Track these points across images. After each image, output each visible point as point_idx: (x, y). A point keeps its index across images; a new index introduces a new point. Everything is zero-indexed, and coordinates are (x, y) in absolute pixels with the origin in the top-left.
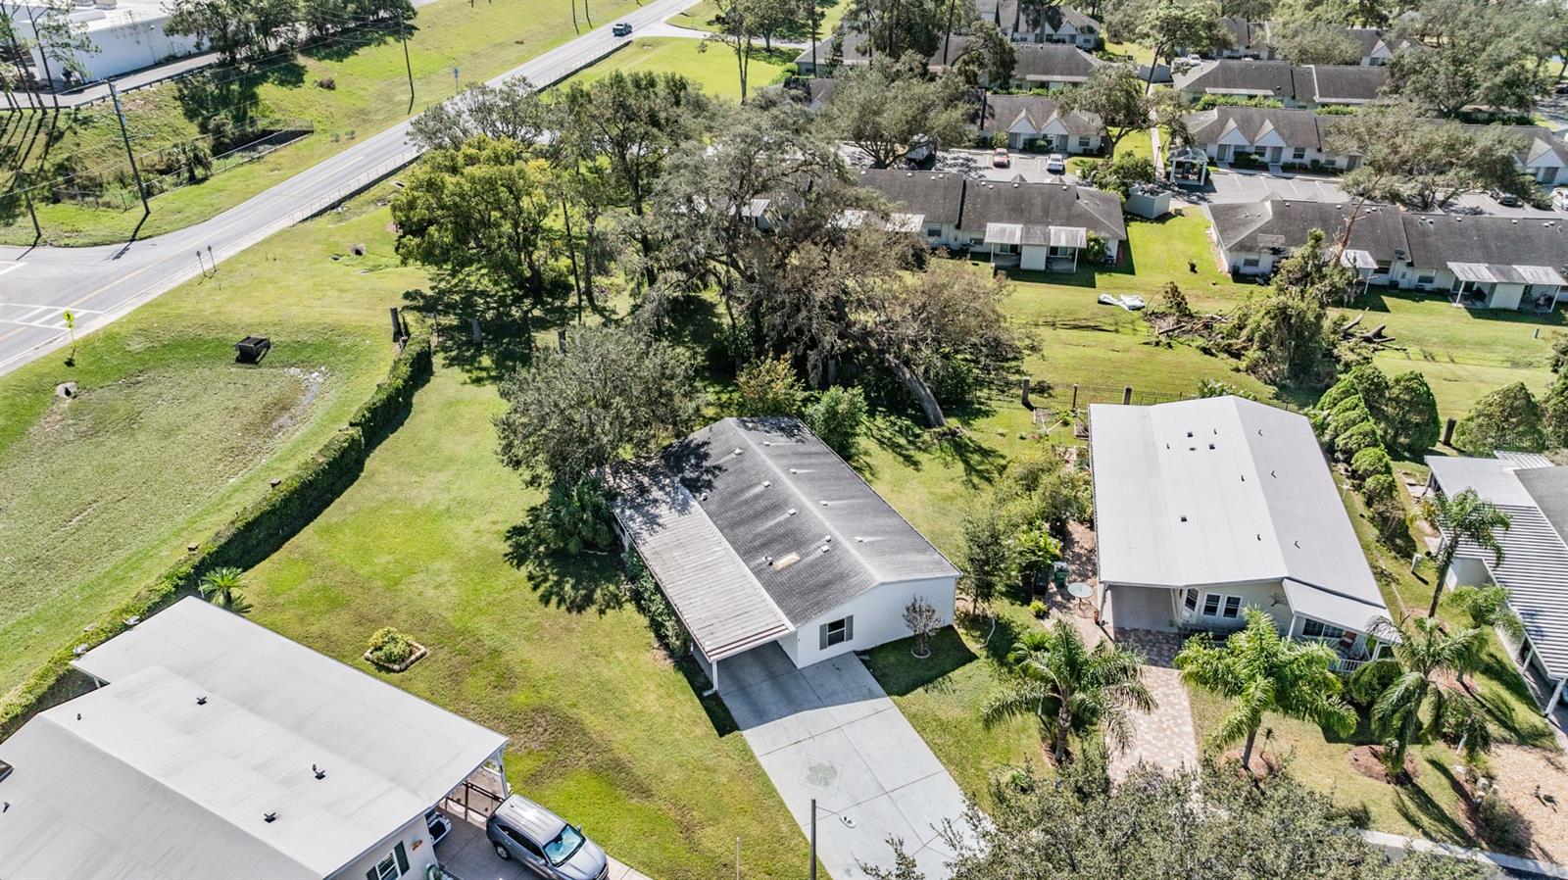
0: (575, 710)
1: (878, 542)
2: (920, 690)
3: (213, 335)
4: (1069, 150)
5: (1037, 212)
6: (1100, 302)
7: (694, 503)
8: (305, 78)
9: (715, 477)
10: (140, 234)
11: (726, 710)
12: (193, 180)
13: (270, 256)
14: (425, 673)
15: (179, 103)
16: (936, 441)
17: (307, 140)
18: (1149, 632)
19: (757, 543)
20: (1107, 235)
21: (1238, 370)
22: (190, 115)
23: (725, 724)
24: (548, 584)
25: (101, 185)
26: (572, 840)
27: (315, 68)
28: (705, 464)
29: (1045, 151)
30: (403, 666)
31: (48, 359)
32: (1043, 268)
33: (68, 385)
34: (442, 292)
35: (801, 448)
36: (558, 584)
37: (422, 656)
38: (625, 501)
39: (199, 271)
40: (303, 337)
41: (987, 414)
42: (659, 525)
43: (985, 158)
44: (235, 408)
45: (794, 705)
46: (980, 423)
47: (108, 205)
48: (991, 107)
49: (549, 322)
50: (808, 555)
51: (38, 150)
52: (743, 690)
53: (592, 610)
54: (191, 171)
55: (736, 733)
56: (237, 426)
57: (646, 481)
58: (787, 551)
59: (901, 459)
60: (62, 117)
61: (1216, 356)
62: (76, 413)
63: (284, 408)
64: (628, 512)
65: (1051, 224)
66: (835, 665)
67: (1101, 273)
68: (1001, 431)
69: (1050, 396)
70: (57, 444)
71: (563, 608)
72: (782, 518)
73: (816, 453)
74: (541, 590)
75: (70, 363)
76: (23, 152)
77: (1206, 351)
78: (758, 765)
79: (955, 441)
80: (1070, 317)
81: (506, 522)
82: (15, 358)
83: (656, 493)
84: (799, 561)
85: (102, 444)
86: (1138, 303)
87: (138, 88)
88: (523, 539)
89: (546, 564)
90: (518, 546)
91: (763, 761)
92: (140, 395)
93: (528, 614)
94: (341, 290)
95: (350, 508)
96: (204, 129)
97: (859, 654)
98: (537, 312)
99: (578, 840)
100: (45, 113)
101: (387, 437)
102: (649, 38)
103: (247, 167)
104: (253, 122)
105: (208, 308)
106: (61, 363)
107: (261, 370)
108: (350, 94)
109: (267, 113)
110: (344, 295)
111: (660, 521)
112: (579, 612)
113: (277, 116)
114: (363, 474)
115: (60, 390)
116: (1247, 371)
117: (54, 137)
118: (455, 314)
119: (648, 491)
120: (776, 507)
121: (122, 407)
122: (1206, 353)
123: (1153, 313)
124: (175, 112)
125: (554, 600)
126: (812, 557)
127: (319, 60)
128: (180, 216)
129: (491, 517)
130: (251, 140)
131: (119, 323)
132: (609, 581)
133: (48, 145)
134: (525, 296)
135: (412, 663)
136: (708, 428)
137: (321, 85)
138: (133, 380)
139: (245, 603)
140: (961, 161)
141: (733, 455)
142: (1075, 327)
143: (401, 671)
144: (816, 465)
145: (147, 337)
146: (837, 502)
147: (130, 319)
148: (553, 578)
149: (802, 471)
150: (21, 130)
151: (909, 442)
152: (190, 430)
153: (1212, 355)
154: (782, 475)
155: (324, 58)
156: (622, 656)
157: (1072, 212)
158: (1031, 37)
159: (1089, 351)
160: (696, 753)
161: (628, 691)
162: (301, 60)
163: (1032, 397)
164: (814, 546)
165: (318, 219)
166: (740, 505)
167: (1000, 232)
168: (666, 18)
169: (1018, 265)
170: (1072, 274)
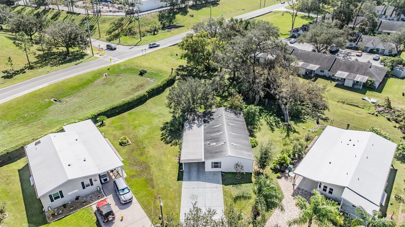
0: (151, 165)
1: (237, 146)
2: (232, 186)
3: (137, 68)
4: (384, 54)
5: (355, 70)
6: (363, 99)
7: (203, 126)
8: (187, 14)
9: (211, 120)
10: (137, 45)
11: (183, 175)
12: (154, 34)
13: (158, 53)
14: (128, 148)
15: (158, 17)
16: (283, 126)
17: (182, 28)
18: (306, 191)
19: (209, 138)
20: (375, 80)
21: (395, 127)
22: (160, 20)
23: (180, 178)
24: (164, 136)
25: (136, 33)
26: (126, 191)
27: (190, 11)
28: (211, 117)
29: (374, 53)
30: (125, 145)
31: (105, 68)
32: (351, 86)
33: (106, 74)
34: (188, 67)
35: (237, 119)
36: (167, 137)
37: (130, 144)
38: (188, 121)
39: (142, 54)
40: (154, 72)
41: (303, 122)
42: (191, 129)
43: (354, 53)
44: (133, 84)
45: (198, 179)
46: (300, 124)
47: (134, 38)
48: (362, 39)
49: (207, 77)
50: (218, 144)
51: (127, 25)
52: (189, 172)
53: (170, 144)
54: (154, 33)
55: (181, 181)
56: (131, 88)
57: (196, 118)
58: (214, 142)
59: (270, 128)
60: (134, 18)
61: (391, 122)
62: (104, 79)
63: (142, 86)
64: (187, 124)
65: (358, 74)
66: (214, 173)
67: (369, 91)
68: (303, 128)
69: (327, 122)
70: (98, 85)
71: (164, 142)
72: (218, 134)
73: (240, 121)
74: (162, 137)
75: (108, 69)
76: (124, 25)
77: (389, 119)
78: (181, 190)
79: (288, 127)
80: (350, 101)
81: (166, 120)
82: (100, 67)
83: (196, 121)
84: (215, 145)
85: (105, 87)
86: (375, 101)
87: (151, 13)
88: (167, 125)
89: (168, 132)
90: (165, 126)
91: (183, 189)
92: (118, 78)
93: (156, 141)
94: (167, 63)
95: (138, 110)
96: (161, 23)
97: (222, 172)
98: (206, 75)
99: (128, 191)
100: (131, 17)
101: (155, 96)
102: (277, 11)
103: (166, 33)
104: (173, 23)
105: (139, 62)
106: (107, 69)
107: (143, 77)
108: (197, 18)
109: (176, 21)
110: (167, 64)
111: (192, 128)
112: (167, 144)
113: (178, 22)
114: (145, 103)
115: (104, 74)
116: (398, 128)
117: (131, 22)
118: (187, 72)
119: (195, 120)
120: (219, 131)
121: (113, 80)
122: (388, 120)
123: (378, 105)
124: (157, 19)
125: (164, 140)
126: (218, 145)
127: (193, 10)
128: (147, 42)
129: (164, 119)
130: (170, 27)
131: (121, 63)
132: (178, 139)
133: (129, 24)
134: (206, 71)
135: (127, 145)
136: (217, 109)
137: (191, 16)
138: (118, 75)
139: (105, 124)
140: (346, 53)
141: (218, 116)
142: (350, 105)
143: (124, 146)
144: (237, 123)
145: (125, 66)
146: (234, 134)
147: (124, 62)
148: (167, 135)
149: (232, 124)
150: (126, 20)
151: (276, 125)
152: (122, 87)
153: (390, 121)
154: (225, 124)
155: (194, 9)
156: (169, 156)
157: (366, 72)
158: (396, 19)
159: (349, 112)
160: (170, 183)
161: (165, 164)
162: (189, 10)
163: (320, 121)
164: (221, 142)
165: (173, 46)
166: (212, 129)
167: (340, 74)
168: (285, 6)
169: (344, 84)
170: (360, 90)
